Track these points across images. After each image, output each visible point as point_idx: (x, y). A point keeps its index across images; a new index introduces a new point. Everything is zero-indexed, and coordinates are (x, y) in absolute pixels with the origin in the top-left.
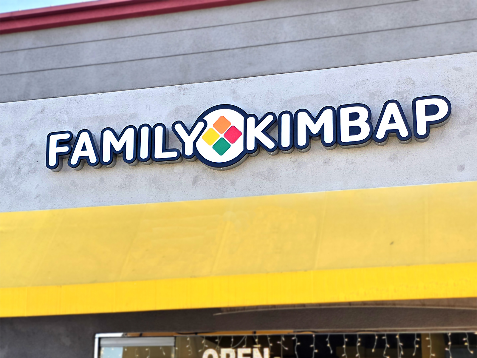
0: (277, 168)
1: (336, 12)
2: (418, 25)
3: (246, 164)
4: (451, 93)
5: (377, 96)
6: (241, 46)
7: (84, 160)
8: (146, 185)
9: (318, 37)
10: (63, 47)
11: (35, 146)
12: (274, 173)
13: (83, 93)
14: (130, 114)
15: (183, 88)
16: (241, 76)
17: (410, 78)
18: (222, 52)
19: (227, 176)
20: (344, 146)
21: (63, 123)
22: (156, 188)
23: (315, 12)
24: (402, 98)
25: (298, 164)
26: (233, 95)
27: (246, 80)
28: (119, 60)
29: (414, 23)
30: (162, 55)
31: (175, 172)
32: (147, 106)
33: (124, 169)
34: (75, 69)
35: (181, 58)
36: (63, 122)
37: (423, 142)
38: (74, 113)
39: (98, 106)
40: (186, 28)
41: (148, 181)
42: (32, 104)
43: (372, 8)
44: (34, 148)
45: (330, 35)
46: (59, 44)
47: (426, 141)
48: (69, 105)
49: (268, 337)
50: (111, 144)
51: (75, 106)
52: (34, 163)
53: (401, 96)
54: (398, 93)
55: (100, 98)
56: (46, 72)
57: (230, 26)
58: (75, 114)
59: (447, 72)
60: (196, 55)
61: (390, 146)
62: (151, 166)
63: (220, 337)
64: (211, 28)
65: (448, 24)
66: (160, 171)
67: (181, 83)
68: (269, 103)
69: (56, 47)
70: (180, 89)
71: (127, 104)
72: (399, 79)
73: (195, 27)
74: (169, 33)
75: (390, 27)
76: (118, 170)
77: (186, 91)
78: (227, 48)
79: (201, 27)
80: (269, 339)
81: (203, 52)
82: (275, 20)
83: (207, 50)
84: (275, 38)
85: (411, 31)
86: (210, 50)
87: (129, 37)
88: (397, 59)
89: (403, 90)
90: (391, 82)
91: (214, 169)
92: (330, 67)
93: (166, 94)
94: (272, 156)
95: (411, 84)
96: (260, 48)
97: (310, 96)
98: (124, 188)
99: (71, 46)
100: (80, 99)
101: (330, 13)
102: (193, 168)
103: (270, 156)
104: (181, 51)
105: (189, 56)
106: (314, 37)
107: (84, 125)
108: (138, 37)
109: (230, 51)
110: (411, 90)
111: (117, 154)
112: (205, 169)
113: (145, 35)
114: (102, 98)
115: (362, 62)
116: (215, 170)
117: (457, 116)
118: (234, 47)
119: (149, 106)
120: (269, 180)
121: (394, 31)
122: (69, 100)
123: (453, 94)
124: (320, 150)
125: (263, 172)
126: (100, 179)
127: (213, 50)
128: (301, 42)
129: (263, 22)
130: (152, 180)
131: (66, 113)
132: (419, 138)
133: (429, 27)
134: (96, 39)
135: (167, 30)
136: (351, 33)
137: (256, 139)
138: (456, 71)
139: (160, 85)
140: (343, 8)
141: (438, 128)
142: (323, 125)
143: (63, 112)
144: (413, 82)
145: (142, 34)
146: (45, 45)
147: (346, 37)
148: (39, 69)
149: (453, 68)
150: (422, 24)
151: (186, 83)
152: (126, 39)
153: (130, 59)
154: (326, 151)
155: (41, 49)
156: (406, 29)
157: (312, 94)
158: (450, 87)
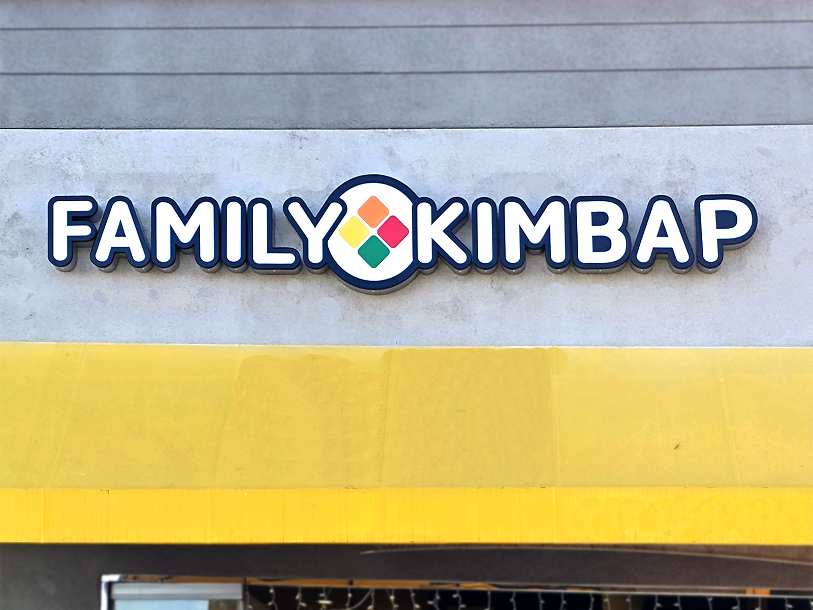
0: (469, 298)
1: (564, 28)
2: (700, 66)
3: (414, 286)
4: (755, 192)
5: (635, 186)
6: (400, 69)
7: (120, 255)
8: (237, 310)
9: (533, 69)
10: (70, 33)
11: (21, 218)
12: (463, 307)
13: (112, 125)
14: (202, 175)
15: (298, 137)
16: (403, 126)
17: (687, 160)
18: (368, 76)
19: (382, 305)
20: (583, 269)
21: (74, 180)
22: (255, 317)
23: (529, 22)
24: (675, 194)
25: (505, 293)
26: (389, 159)
27: (410, 133)
28: (178, 71)
29: (693, 63)
30: (258, 71)
31: (288, 292)
32: (233, 162)
33: (194, 278)
34: (95, 77)
35: (293, 78)
36: (74, 177)
37: (711, 273)
38: (95, 163)
39: (141, 154)
40: (301, 24)
41: (240, 303)
42: (13, 137)
43: (624, 28)
44: (21, 222)
45: (555, 68)
46: (62, 26)
47: (715, 272)
48: (85, 146)
49: (411, 592)
50: (172, 229)
51: (97, 149)
52: (22, 251)
53: (674, 188)
54: (669, 184)
55: (145, 138)
56: (39, 78)
57: (380, 30)
58: (98, 165)
59: (748, 155)
60: (320, 77)
61: (656, 276)
62: (245, 276)
63: (327, 589)
64: (347, 31)
65: (748, 72)
66: (261, 286)
67: (295, 127)
68: (452, 179)
69: (55, 32)
70: (293, 137)
71: (196, 155)
72: (670, 158)
73: (316, 25)
74: (270, 31)
75: (653, 65)
76: (183, 278)
77: (304, 141)
78: (376, 70)
79: (329, 25)
80: (413, 595)
81: (332, 73)
82: (459, 29)
83: (340, 71)
84: (460, 62)
85: (689, 77)
86: (346, 71)
87: (195, 28)
88: (666, 123)
89: (677, 180)
90: (657, 164)
91: (358, 291)
92: (556, 126)
93: (268, 143)
94: (459, 277)
95: (691, 171)
96: (434, 76)
97: (522, 173)
98: (195, 312)
99: (85, 33)
100: (106, 137)
101: (554, 29)
102: (321, 286)
103: (456, 275)
104: (293, 65)
105: (308, 77)
106: (526, 69)
107: (116, 188)
108: (214, 31)
109: (382, 76)
110: (690, 181)
111: (182, 248)
112: (342, 290)
113: (226, 28)
114: (147, 139)
115: (609, 123)
116: (361, 292)
117: (763, 233)
118: (388, 70)
119: (238, 163)
120: (455, 320)
121: (660, 74)
122: (86, 137)
123: (758, 194)
124: (542, 272)
125: (445, 304)
126: (150, 291)
127: (351, 71)
128: (505, 75)
129: (438, 30)
130: (248, 303)
131: (81, 161)
132: (705, 267)
133: (717, 73)
134: (134, 26)
135: (265, 25)
136: (589, 68)
137: (434, 244)
138: (763, 154)
139: (256, 125)
140: (575, 22)
141: (734, 251)
142: (548, 231)
143: (74, 159)
144: (693, 167)
145: (219, 25)
146: (35, 26)
147: (583, 74)
148: (23, 71)
149: (756, 149)
150: (706, 66)
151: (304, 127)
152: (190, 31)
153: (199, 71)
154: (551, 275)
155: (28, 32)
156: (681, 73)
157: (527, 171)
158: (752, 181)
